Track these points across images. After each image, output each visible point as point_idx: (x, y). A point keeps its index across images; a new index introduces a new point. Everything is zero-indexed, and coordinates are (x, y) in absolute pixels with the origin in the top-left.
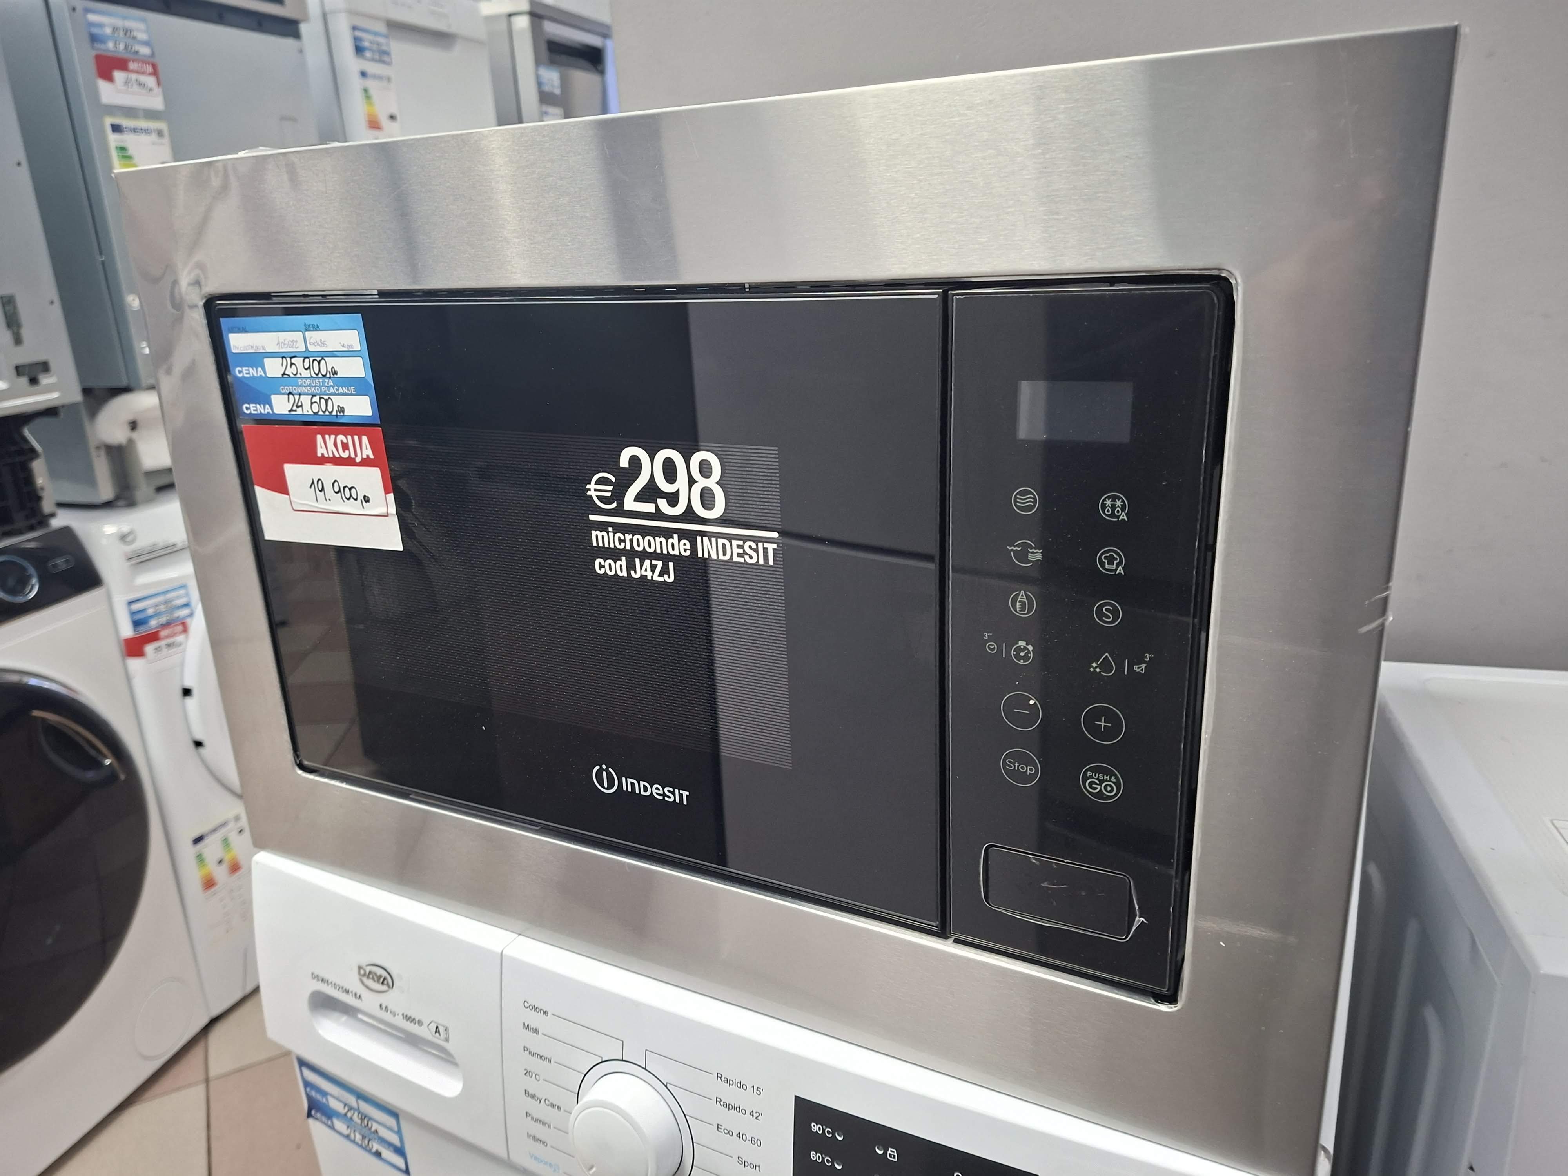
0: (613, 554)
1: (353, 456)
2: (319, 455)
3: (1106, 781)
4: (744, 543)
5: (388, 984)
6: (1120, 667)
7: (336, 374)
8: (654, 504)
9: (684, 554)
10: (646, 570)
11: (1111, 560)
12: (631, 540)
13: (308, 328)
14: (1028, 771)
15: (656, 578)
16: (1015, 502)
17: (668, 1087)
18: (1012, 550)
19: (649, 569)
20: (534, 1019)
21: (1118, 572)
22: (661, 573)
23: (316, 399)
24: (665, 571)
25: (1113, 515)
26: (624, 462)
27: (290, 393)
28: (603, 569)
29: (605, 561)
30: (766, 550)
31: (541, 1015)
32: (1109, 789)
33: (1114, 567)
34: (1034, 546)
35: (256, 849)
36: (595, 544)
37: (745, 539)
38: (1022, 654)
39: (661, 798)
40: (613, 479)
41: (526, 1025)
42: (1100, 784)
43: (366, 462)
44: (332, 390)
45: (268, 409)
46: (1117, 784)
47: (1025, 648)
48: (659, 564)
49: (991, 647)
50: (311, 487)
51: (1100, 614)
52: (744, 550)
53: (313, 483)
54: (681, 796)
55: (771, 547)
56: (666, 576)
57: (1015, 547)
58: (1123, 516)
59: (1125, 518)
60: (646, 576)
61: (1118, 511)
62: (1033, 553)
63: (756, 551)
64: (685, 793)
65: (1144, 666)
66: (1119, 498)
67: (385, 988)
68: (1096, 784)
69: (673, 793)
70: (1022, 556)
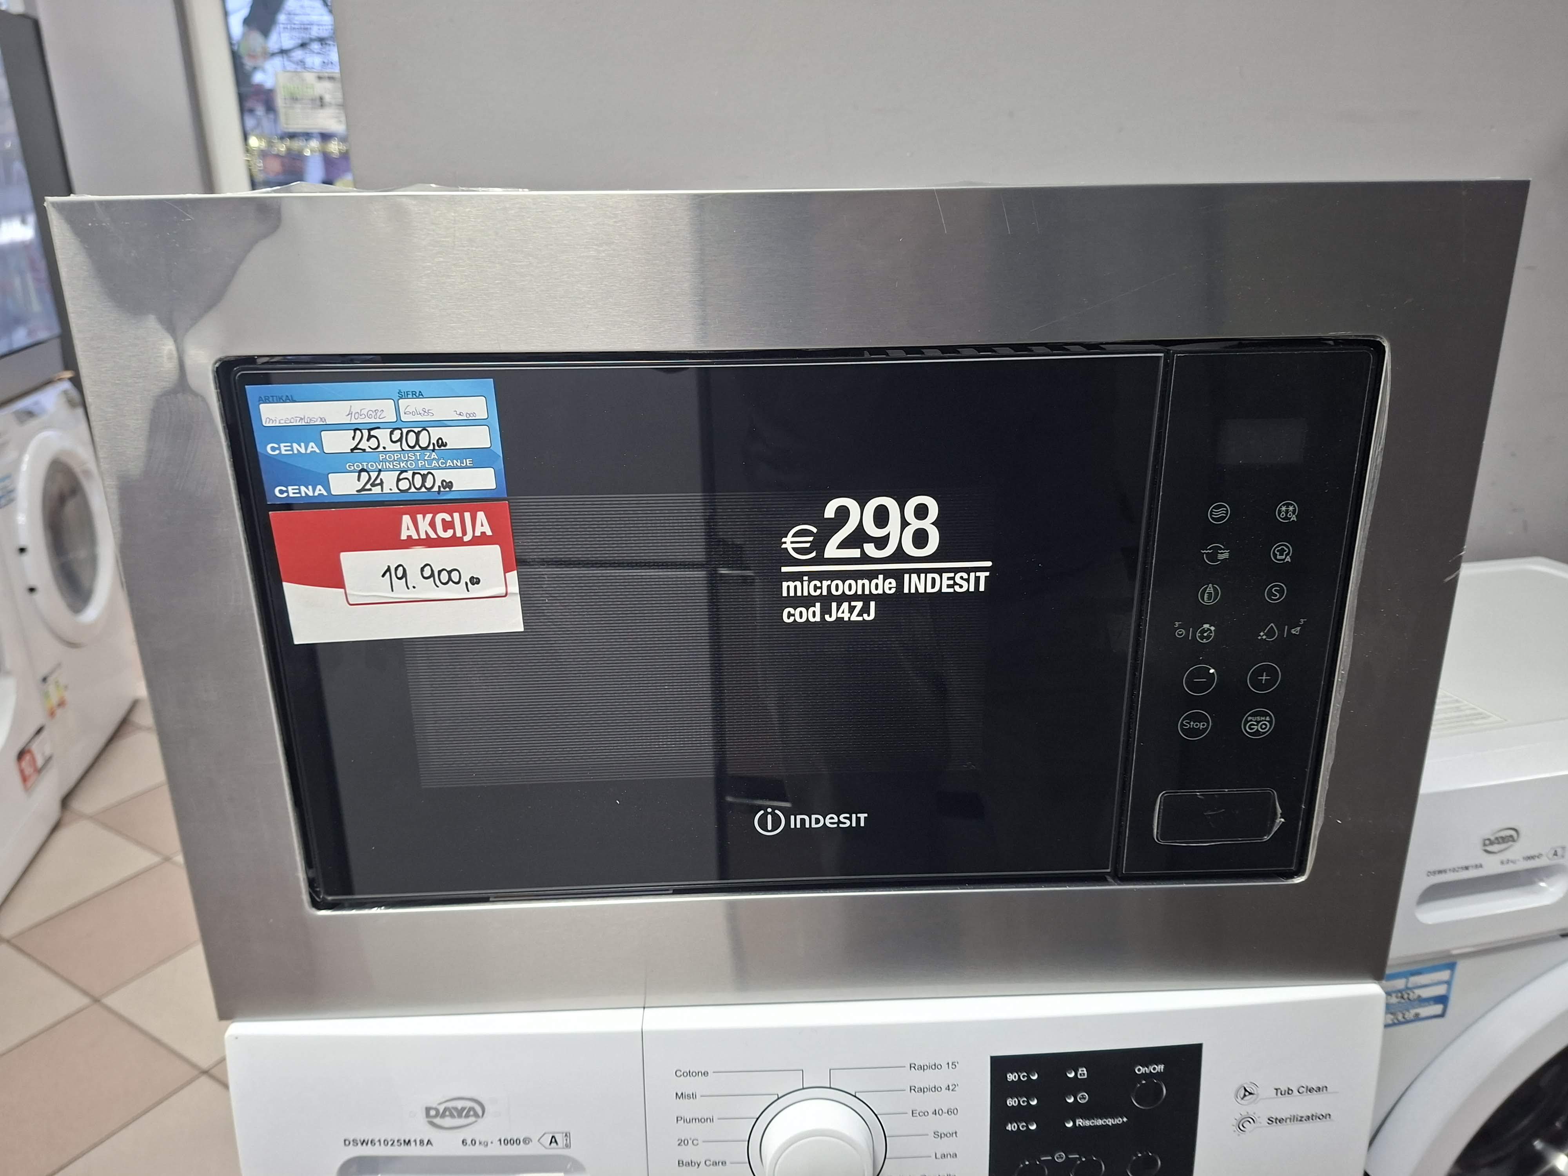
0: (807, 602)
1: (459, 534)
2: (404, 537)
3: (1263, 721)
4: (955, 575)
5: (476, 1115)
6: (1281, 631)
7: (446, 445)
8: (859, 550)
9: (888, 591)
10: (843, 612)
11: (1282, 552)
12: (829, 587)
13: (403, 395)
14: (1201, 727)
15: (854, 618)
16: (1211, 514)
17: (857, 1096)
18: (1205, 553)
19: (847, 610)
20: (687, 1085)
21: (1286, 560)
22: (861, 613)
23: (409, 475)
24: (865, 610)
25: (1286, 518)
26: (830, 511)
27: (363, 470)
28: (792, 619)
29: (795, 610)
30: (977, 579)
31: (700, 1078)
32: (1264, 726)
33: (1284, 557)
34: (1223, 547)
35: (224, 1023)
36: (785, 594)
37: (956, 571)
38: (1205, 634)
39: (835, 826)
40: (815, 530)
41: (679, 1094)
42: (1257, 725)
43: (478, 541)
44: (434, 463)
45: (320, 490)
46: (1270, 722)
47: (1209, 629)
48: (859, 605)
49: (1181, 633)
50: (383, 576)
51: (1270, 594)
52: (954, 581)
53: (389, 570)
54: (858, 819)
55: (983, 575)
56: (865, 616)
57: (1207, 550)
58: (1294, 518)
59: (1295, 519)
60: (843, 618)
61: (1290, 515)
62: (1222, 553)
63: (968, 580)
64: (862, 816)
65: (1299, 628)
66: (1292, 504)
67: (472, 1119)
68: (1254, 725)
69: (850, 819)
70: (1213, 557)
